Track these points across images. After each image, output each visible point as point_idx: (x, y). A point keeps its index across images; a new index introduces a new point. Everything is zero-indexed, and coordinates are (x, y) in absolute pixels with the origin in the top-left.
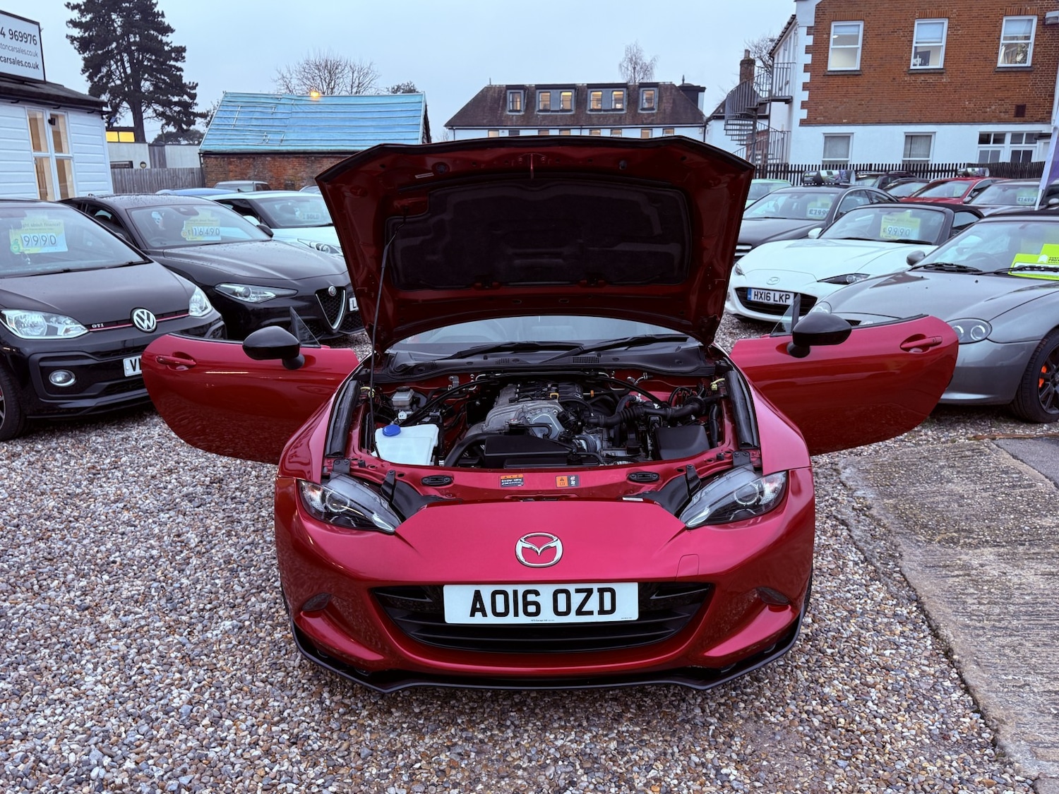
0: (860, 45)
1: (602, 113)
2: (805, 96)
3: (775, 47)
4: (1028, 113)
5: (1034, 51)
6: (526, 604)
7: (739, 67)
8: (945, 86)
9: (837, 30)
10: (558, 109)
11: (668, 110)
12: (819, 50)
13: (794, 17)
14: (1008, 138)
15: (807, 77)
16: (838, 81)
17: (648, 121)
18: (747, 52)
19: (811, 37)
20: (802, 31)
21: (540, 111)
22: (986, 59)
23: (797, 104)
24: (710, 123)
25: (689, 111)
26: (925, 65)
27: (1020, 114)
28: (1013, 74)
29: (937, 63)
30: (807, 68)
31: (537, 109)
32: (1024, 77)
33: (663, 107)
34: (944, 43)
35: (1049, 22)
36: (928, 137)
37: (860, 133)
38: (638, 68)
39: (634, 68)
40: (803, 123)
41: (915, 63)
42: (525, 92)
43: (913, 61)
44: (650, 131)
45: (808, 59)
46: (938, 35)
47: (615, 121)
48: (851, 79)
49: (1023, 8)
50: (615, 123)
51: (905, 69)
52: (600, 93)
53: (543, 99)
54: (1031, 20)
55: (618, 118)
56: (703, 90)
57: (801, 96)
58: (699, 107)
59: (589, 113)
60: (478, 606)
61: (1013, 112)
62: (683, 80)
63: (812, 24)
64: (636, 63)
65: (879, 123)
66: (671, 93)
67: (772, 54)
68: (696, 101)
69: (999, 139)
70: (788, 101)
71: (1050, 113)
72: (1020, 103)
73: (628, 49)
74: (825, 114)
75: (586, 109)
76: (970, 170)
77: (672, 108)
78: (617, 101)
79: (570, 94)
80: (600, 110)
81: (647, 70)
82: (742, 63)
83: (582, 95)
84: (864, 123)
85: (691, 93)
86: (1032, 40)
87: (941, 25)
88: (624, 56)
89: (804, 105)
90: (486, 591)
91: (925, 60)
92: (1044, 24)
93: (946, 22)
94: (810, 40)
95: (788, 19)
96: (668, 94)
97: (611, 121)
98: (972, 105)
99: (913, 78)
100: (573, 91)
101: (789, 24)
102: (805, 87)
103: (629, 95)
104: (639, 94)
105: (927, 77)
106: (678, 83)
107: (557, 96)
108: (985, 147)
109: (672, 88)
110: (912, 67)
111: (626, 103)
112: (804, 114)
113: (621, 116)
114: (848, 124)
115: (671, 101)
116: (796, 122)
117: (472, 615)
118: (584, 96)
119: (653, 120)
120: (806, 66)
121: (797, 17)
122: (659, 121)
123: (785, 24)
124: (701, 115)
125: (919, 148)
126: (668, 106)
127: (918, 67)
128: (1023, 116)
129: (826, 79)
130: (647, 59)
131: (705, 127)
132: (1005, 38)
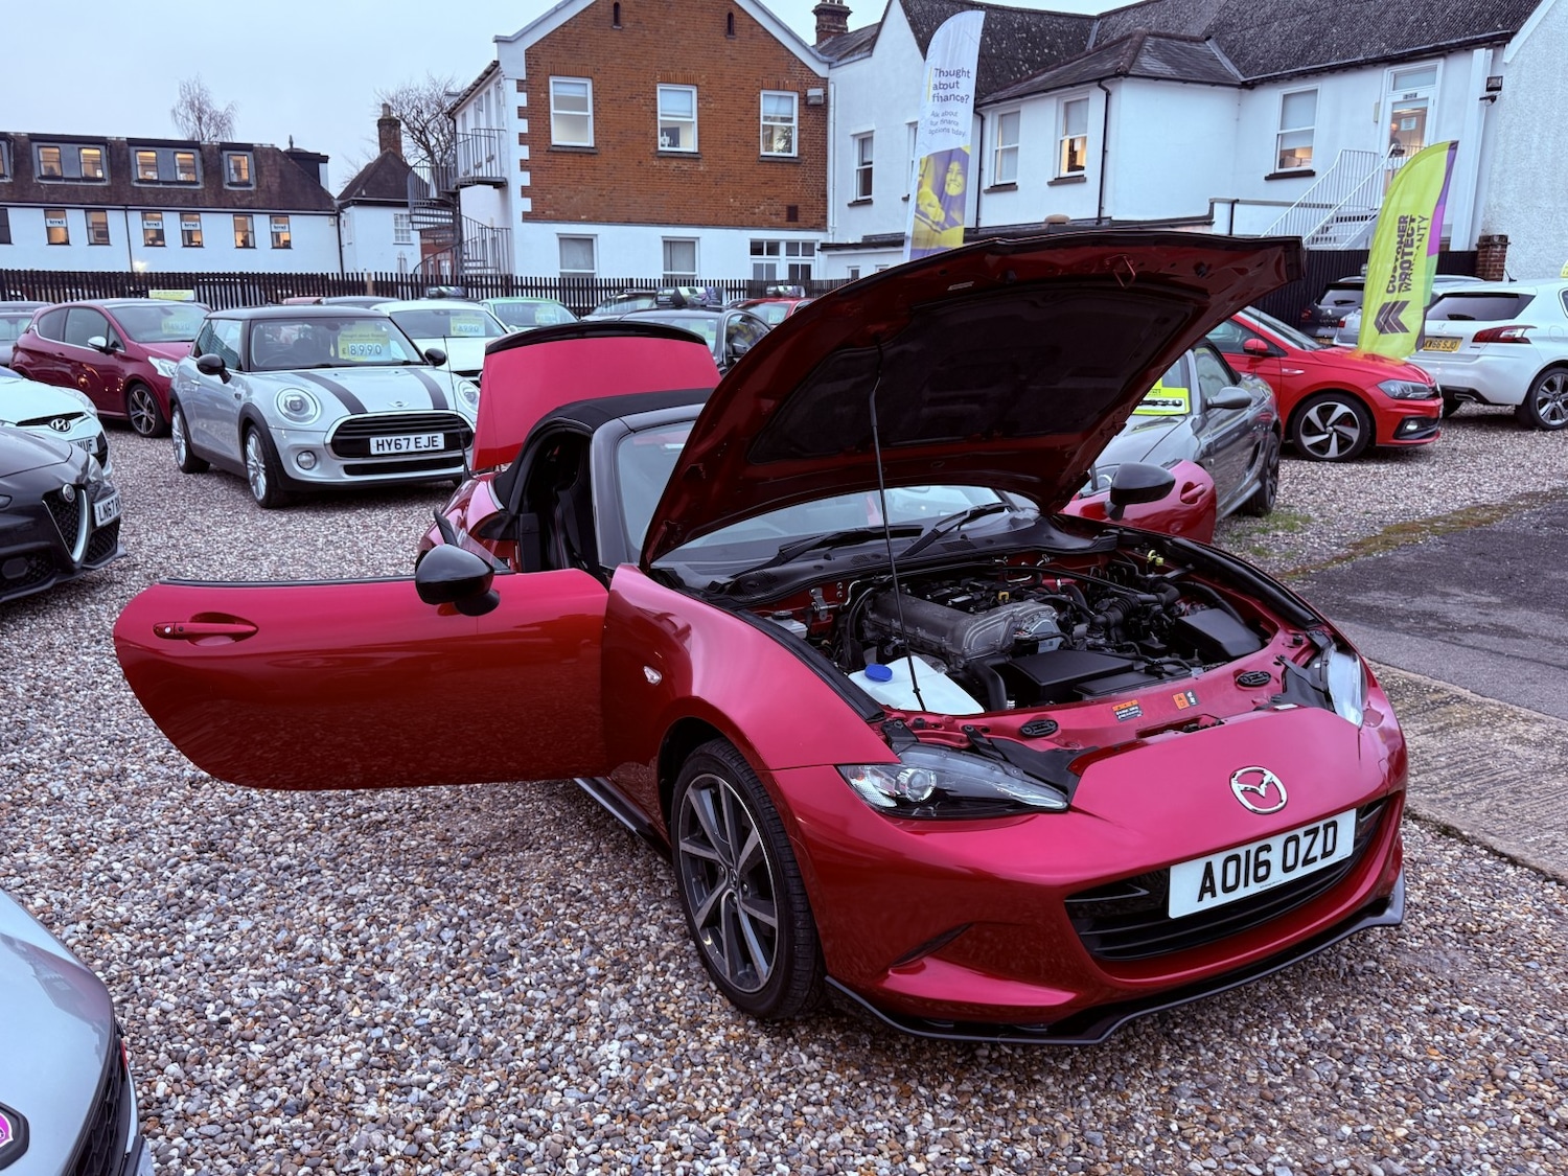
0: (590, 112)
1: (161, 186)
2: (525, 179)
3: (457, 105)
4: (801, 217)
5: (799, 138)
6: (1258, 865)
7: (376, 129)
8: (703, 176)
9: (560, 88)
10: (77, 176)
11: (275, 188)
12: (536, 113)
13: (496, 64)
14: (783, 248)
15: (524, 152)
16: (568, 160)
17: (244, 203)
18: (385, 106)
19: (524, 95)
20: (510, 87)
21: (42, 177)
22: (747, 144)
23: (515, 190)
24: (347, 210)
25: (309, 189)
26: (675, 146)
27: (793, 218)
28: (780, 166)
29: (689, 143)
30: (523, 139)
31: (38, 175)
32: (792, 170)
33: (264, 182)
34: (695, 119)
35: (811, 102)
36: (691, 243)
37: (607, 236)
38: (205, 118)
39: (200, 119)
40: (527, 217)
41: (664, 146)
42: (9, 145)
43: (660, 140)
44: (249, 219)
45: (523, 126)
46: (686, 107)
47: (186, 200)
48: (585, 159)
49: (781, 82)
50: (186, 202)
51: (652, 150)
52: (153, 154)
53: (46, 159)
54: (792, 98)
55: (190, 196)
56: (325, 159)
57: (520, 179)
58: (323, 184)
59: (136, 185)
60: (1208, 884)
61: (784, 214)
62: (291, 143)
63: (523, 77)
64: (200, 110)
65: (628, 222)
66: (275, 160)
67: (451, 114)
68: (316, 175)
69: (773, 248)
70: (500, 185)
71: (825, 217)
72: (791, 203)
73: (186, 88)
74: (556, 207)
75: (130, 179)
76: (781, 288)
77: (281, 185)
78: (184, 168)
79: (98, 152)
80: (157, 182)
81: (221, 123)
82: (381, 123)
83: (119, 155)
84: (610, 222)
85: (308, 164)
86: (795, 123)
87: (688, 95)
88: (179, 97)
89: (525, 192)
90: (1217, 861)
91: (675, 142)
92: (806, 103)
93: (694, 90)
94: (522, 99)
95: (486, 65)
96: (270, 162)
97: (179, 199)
98: (738, 204)
99: (663, 163)
100: (103, 148)
101: (488, 73)
102: (524, 165)
103: (203, 161)
104: (221, 160)
105: (680, 162)
106: (284, 147)
107: (74, 154)
108: (758, 259)
109: (275, 155)
110: (660, 148)
111: (200, 173)
112: (526, 205)
113: (195, 194)
114: (588, 221)
115: (277, 174)
116: (517, 217)
117: (1201, 898)
118: (123, 158)
119: (251, 201)
120: (521, 135)
121: (501, 65)
122: (261, 204)
123: (480, 72)
124: (329, 197)
125: (681, 256)
126: (274, 183)
127: (666, 149)
128: (797, 221)
129: (550, 157)
130: (218, 105)
131: (338, 215)
132: (766, 118)
